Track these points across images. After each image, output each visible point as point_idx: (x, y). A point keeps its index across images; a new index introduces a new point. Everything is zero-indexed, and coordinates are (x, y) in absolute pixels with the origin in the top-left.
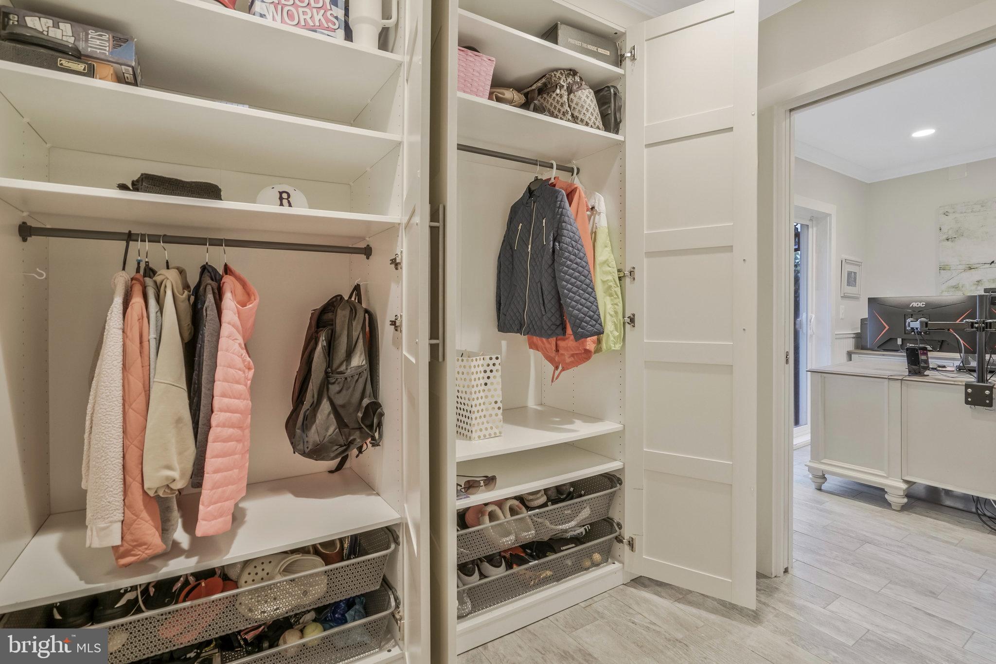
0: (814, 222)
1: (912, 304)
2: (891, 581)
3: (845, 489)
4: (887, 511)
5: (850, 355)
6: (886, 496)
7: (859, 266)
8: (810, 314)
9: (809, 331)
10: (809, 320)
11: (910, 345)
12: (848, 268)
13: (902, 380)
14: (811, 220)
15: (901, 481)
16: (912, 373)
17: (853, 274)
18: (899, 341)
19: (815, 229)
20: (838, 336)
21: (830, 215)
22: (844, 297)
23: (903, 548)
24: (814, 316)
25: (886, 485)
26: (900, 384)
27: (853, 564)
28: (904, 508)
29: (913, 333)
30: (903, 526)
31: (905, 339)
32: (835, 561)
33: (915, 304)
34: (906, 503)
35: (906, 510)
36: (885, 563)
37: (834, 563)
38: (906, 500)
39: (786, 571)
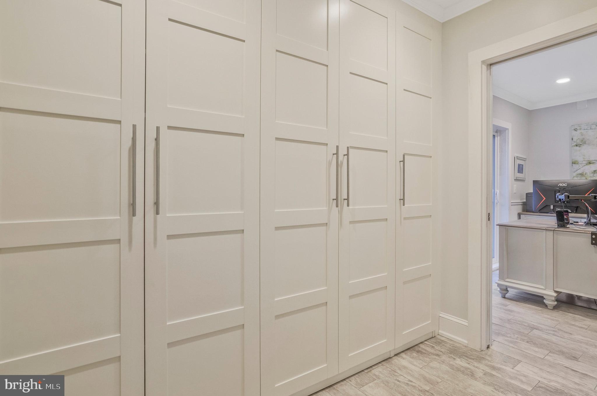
0: (498, 133)
1: (559, 185)
2: (551, 351)
3: (518, 297)
4: (545, 310)
5: (519, 215)
6: (544, 301)
7: (525, 161)
8: (496, 190)
9: (495, 201)
10: (495, 194)
11: (558, 209)
12: (518, 162)
13: (554, 230)
14: (496, 132)
15: (553, 291)
16: (560, 226)
17: (521, 166)
18: (552, 207)
19: (499, 137)
20: (512, 204)
21: (508, 129)
22: (516, 180)
23: (556, 331)
24: (498, 191)
25: (544, 294)
26: (553, 233)
27: (528, 342)
28: (555, 308)
29: (560, 202)
30: (554, 318)
31: (555, 206)
32: (517, 340)
33: (561, 185)
34: (556, 305)
35: (556, 309)
36: (546, 341)
37: (517, 342)
38: (556, 303)
39: (488, 347)
